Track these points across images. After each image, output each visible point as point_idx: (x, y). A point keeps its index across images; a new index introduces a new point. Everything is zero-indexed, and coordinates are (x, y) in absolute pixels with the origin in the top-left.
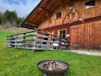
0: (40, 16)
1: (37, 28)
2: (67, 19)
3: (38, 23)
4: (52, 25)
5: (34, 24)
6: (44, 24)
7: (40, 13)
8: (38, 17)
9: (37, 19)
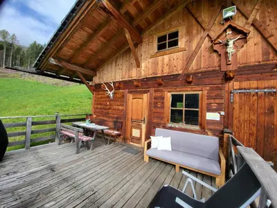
0: (102, 39)
1: (91, 80)
2: (207, 54)
3: (92, 64)
4: (143, 73)
5: (82, 66)
6: (114, 70)
7: (100, 26)
8: (95, 45)
9: (91, 50)
